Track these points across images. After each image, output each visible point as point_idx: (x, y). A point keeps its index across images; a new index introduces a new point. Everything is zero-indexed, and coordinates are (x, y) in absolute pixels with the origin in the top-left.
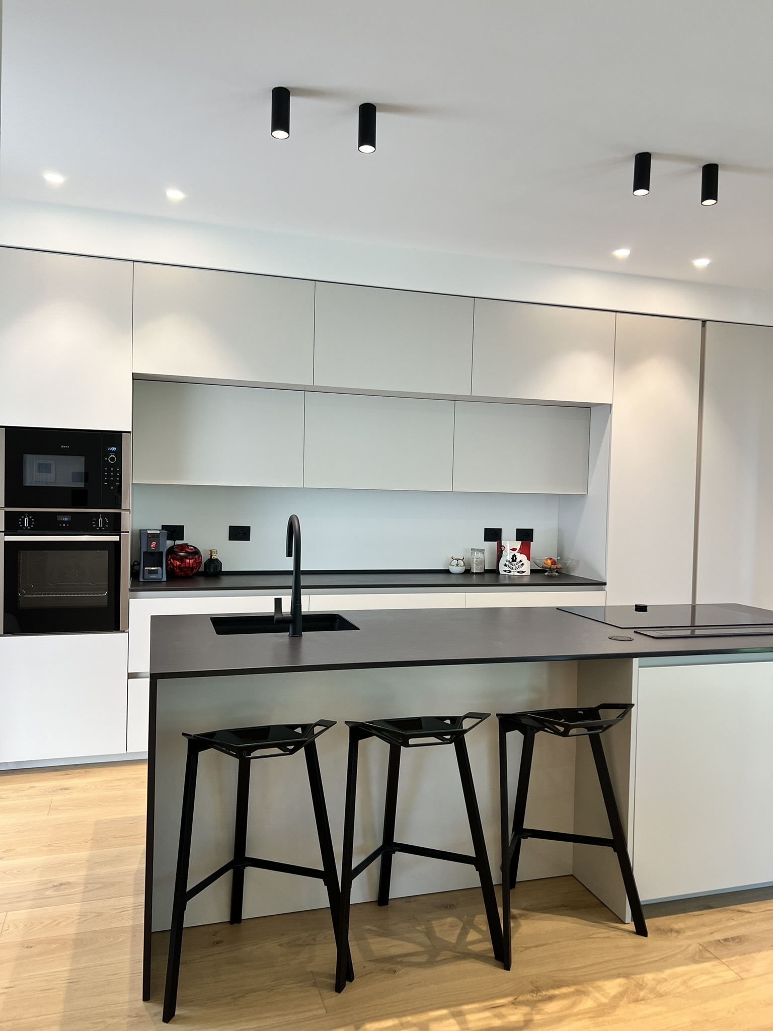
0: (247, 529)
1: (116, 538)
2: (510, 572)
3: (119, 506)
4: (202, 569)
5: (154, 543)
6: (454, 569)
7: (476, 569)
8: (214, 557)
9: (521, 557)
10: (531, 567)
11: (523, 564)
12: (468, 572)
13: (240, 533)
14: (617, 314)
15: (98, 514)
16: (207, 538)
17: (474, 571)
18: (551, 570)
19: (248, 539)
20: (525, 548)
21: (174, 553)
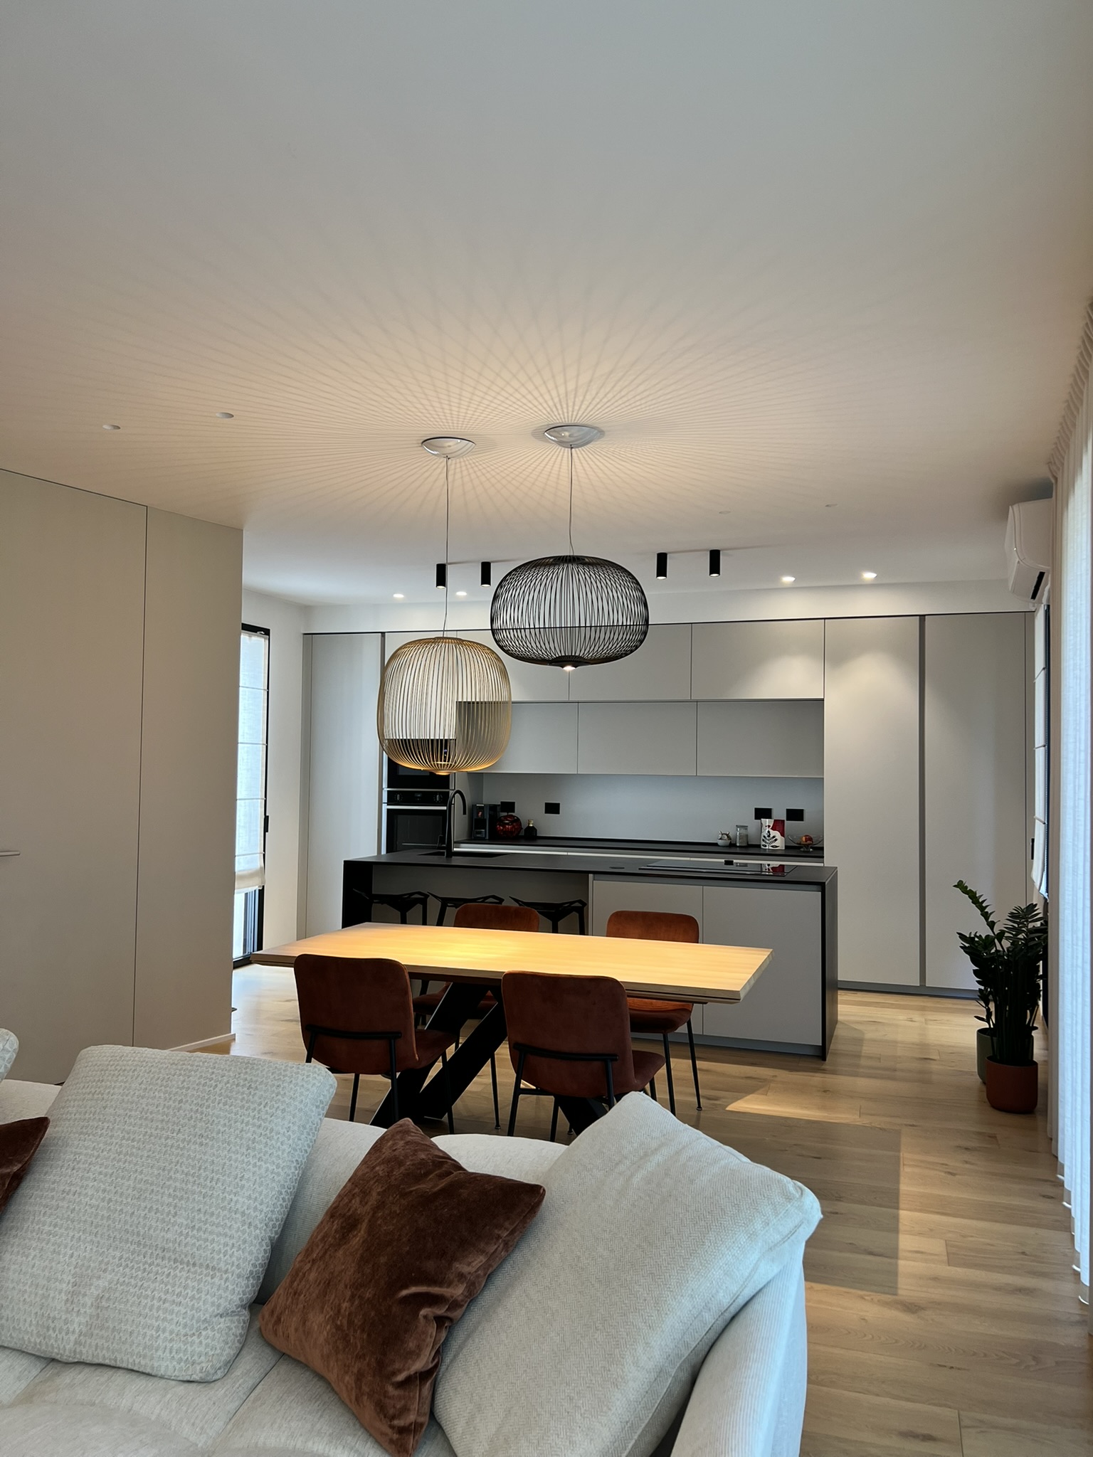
0: (558, 805)
1: (445, 808)
2: (766, 846)
3: (448, 788)
4: (522, 833)
5: (480, 813)
6: (720, 842)
7: (739, 843)
8: (531, 825)
9: (777, 834)
10: (785, 843)
11: (776, 840)
12: (732, 845)
13: (553, 808)
14: (826, 620)
15: (436, 793)
16: (529, 812)
17: (738, 845)
18: (807, 846)
19: (558, 813)
20: (778, 825)
21: (501, 821)
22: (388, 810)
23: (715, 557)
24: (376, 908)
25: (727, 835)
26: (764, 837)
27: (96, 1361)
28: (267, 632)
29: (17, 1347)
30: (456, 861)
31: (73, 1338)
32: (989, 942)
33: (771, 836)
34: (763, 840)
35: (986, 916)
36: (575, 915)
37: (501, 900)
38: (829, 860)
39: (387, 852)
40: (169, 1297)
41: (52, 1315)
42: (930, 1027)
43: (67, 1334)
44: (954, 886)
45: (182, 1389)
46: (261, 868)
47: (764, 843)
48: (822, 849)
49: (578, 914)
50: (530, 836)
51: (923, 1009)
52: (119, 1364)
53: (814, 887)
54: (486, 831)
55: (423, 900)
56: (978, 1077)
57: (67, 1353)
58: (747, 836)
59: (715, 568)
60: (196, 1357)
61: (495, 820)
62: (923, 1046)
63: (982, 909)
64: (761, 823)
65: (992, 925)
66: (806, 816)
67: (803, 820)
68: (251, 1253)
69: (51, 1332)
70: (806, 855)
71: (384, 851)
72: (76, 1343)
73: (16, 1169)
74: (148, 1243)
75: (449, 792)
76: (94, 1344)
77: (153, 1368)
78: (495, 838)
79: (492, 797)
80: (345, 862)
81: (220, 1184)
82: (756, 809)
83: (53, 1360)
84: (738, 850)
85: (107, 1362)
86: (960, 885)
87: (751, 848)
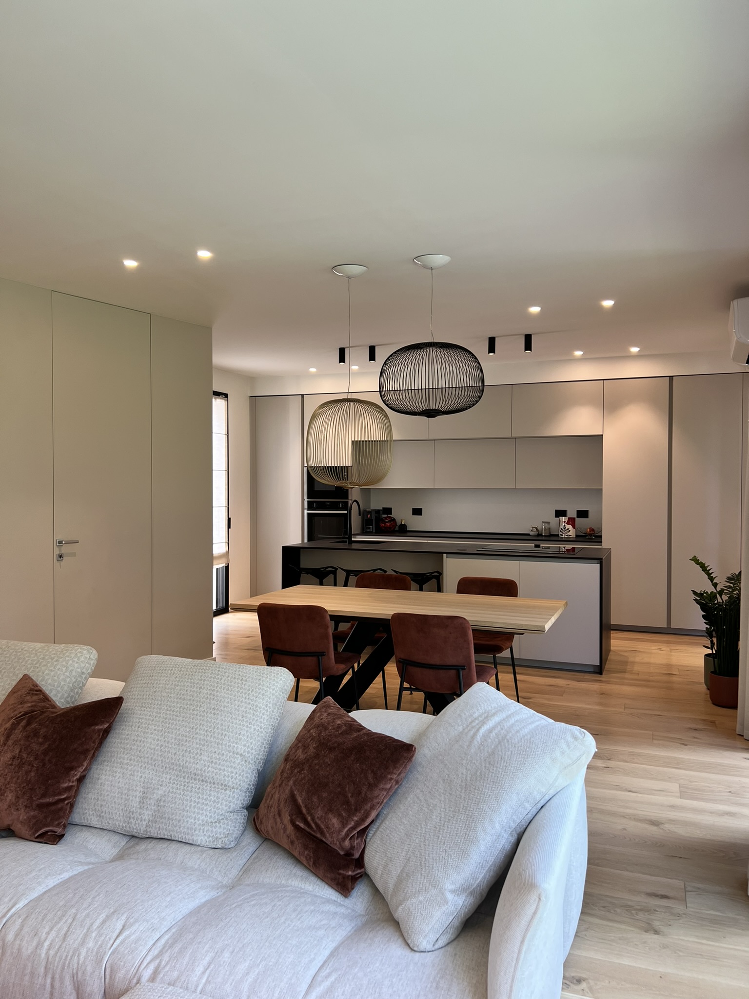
0: (421, 509)
1: (346, 512)
2: (562, 535)
3: (348, 499)
4: (397, 528)
5: (369, 515)
6: (531, 533)
7: (545, 533)
8: (403, 523)
9: (570, 527)
10: (576, 533)
11: (569, 531)
12: (539, 535)
13: (417, 512)
14: (605, 381)
15: (339, 502)
16: (402, 515)
17: (543, 535)
18: (591, 535)
19: (421, 514)
20: (571, 521)
21: (383, 520)
22: (308, 513)
23: (528, 339)
24: (303, 576)
25: (536, 528)
26: (562, 529)
27: (159, 836)
28: (226, 396)
29: (112, 829)
30: (354, 546)
31: (145, 823)
32: (713, 596)
33: (566, 528)
34: (561, 531)
35: (711, 579)
36: (434, 581)
37: (385, 572)
38: (605, 544)
39: (308, 541)
40: (200, 800)
41: (131, 810)
42: (672, 653)
43: (141, 821)
44: (690, 560)
45: (211, 852)
46: (226, 552)
47: (561, 533)
48: (601, 537)
49: (436, 580)
50: (403, 530)
51: (668, 642)
52: (173, 838)
53: (596, 561)
54: (373, 527)
55: (334, 572)
56: (705, 686)
57: (142, 832)
58: (550, 528)
59: (528, 346)
60: (218, 835)
61: (379, 520)
62: (669, 666)
63: (709, 574)
64: (560, 520)
65: (715, 585)
66: (590, 514)
67: (588, 517)
68: (247, 777)
69: (132, 820)
70: (590, 541)
71: (306, 540)
72: (147, 826)
73: (106, 726)
74: (186, 770)
75: (348, 502)
76: (158, 826)
77: (193, 840)
78: (380, 532)
79: (376, 504)
80: (283, 547)
81: (227, 737)
82: (556, 511)
83: (133, 836)
84: (543, 538)
85: (166, 837)
86: (695, 560)
87: (552, 537)
